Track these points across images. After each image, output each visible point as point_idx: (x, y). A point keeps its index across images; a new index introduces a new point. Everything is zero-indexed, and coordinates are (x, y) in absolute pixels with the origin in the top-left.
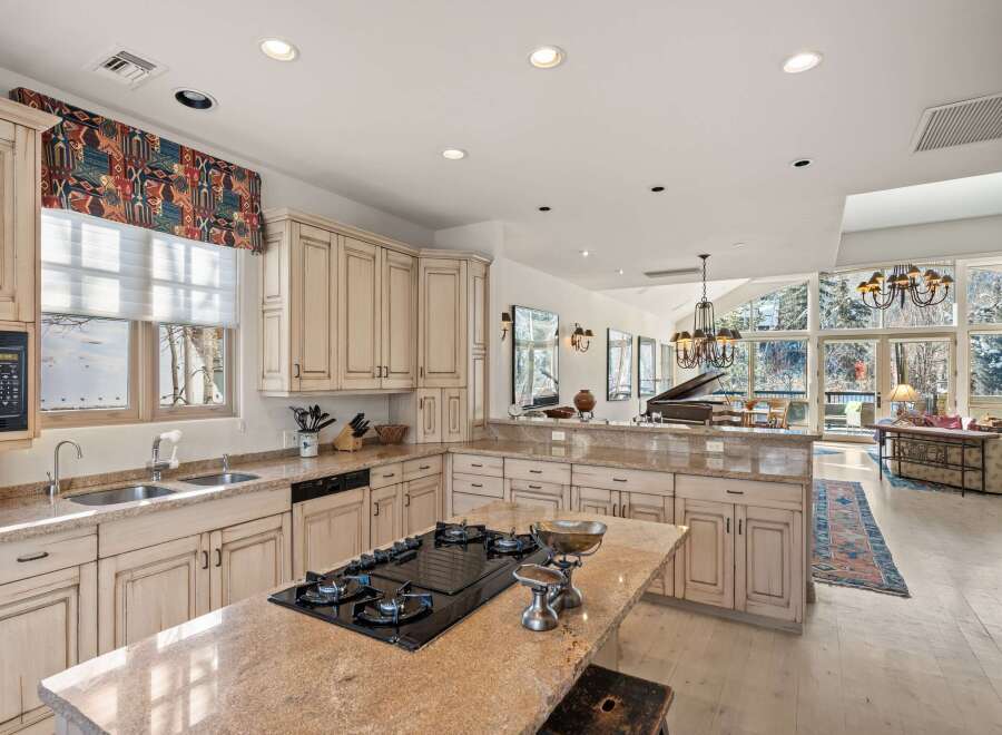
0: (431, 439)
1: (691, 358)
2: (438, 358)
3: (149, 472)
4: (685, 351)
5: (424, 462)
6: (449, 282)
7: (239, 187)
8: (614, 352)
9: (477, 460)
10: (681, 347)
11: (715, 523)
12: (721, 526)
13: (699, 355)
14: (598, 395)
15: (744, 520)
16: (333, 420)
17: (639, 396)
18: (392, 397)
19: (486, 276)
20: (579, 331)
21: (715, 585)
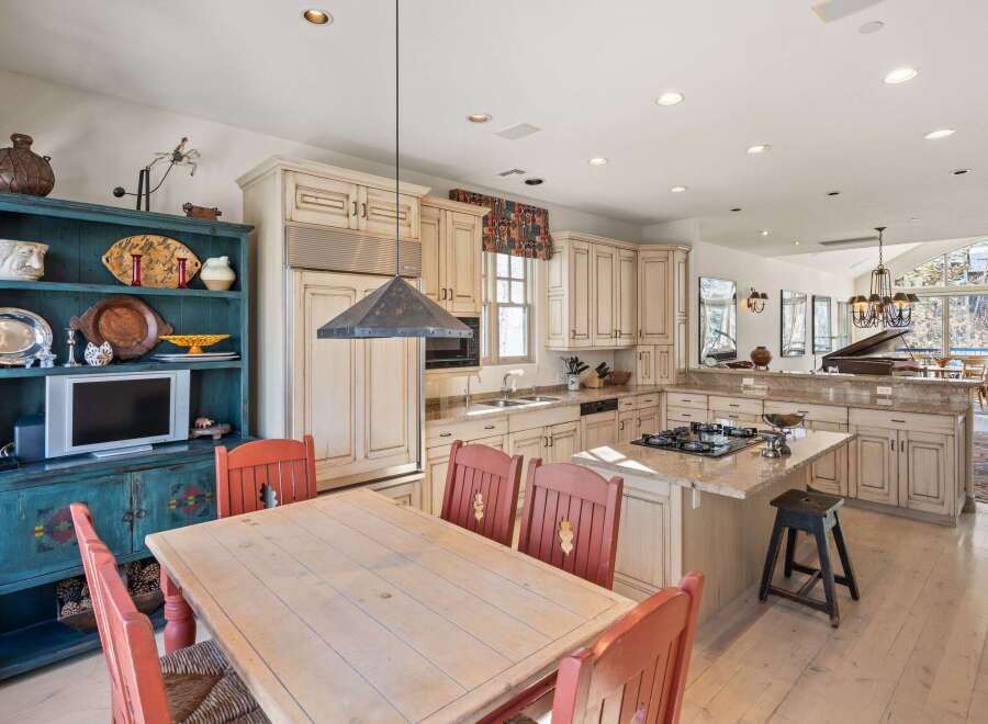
0: (647, 382)
1: (868, 318)
2: (652, 323)
3: (502, 393)
4: (861, 312)
5: (649, 397)
6: (660, 267)
7: (539, 221)
8: (787, 309)
9: (688, 397)
10: (857, 310)
11: (882, 444)
12: (887, 445)
13: (874, 317)
14: (773, 350)
15: (906, 441)
16: (587, 367)
17: (814, 353)
18: (616, 352)
19: (687, 261)
20: (755, 295)
21: (883, 488)
